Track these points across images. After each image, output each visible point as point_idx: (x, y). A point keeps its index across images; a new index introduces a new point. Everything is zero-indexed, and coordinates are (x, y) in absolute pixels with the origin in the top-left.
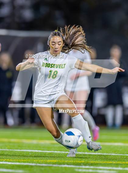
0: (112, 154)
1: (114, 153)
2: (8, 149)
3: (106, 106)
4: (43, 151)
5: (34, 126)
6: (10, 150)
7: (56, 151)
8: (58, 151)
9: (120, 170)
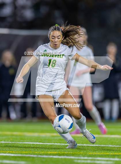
0: (109, 146)
1: (111, 145)
2: (10, 142)
3: (103, 100)
4: (44, 144)
5: (35, 120)
6: (13, 142)
7: (56, 143)
8: (58, 143)
9: (116, 161)
